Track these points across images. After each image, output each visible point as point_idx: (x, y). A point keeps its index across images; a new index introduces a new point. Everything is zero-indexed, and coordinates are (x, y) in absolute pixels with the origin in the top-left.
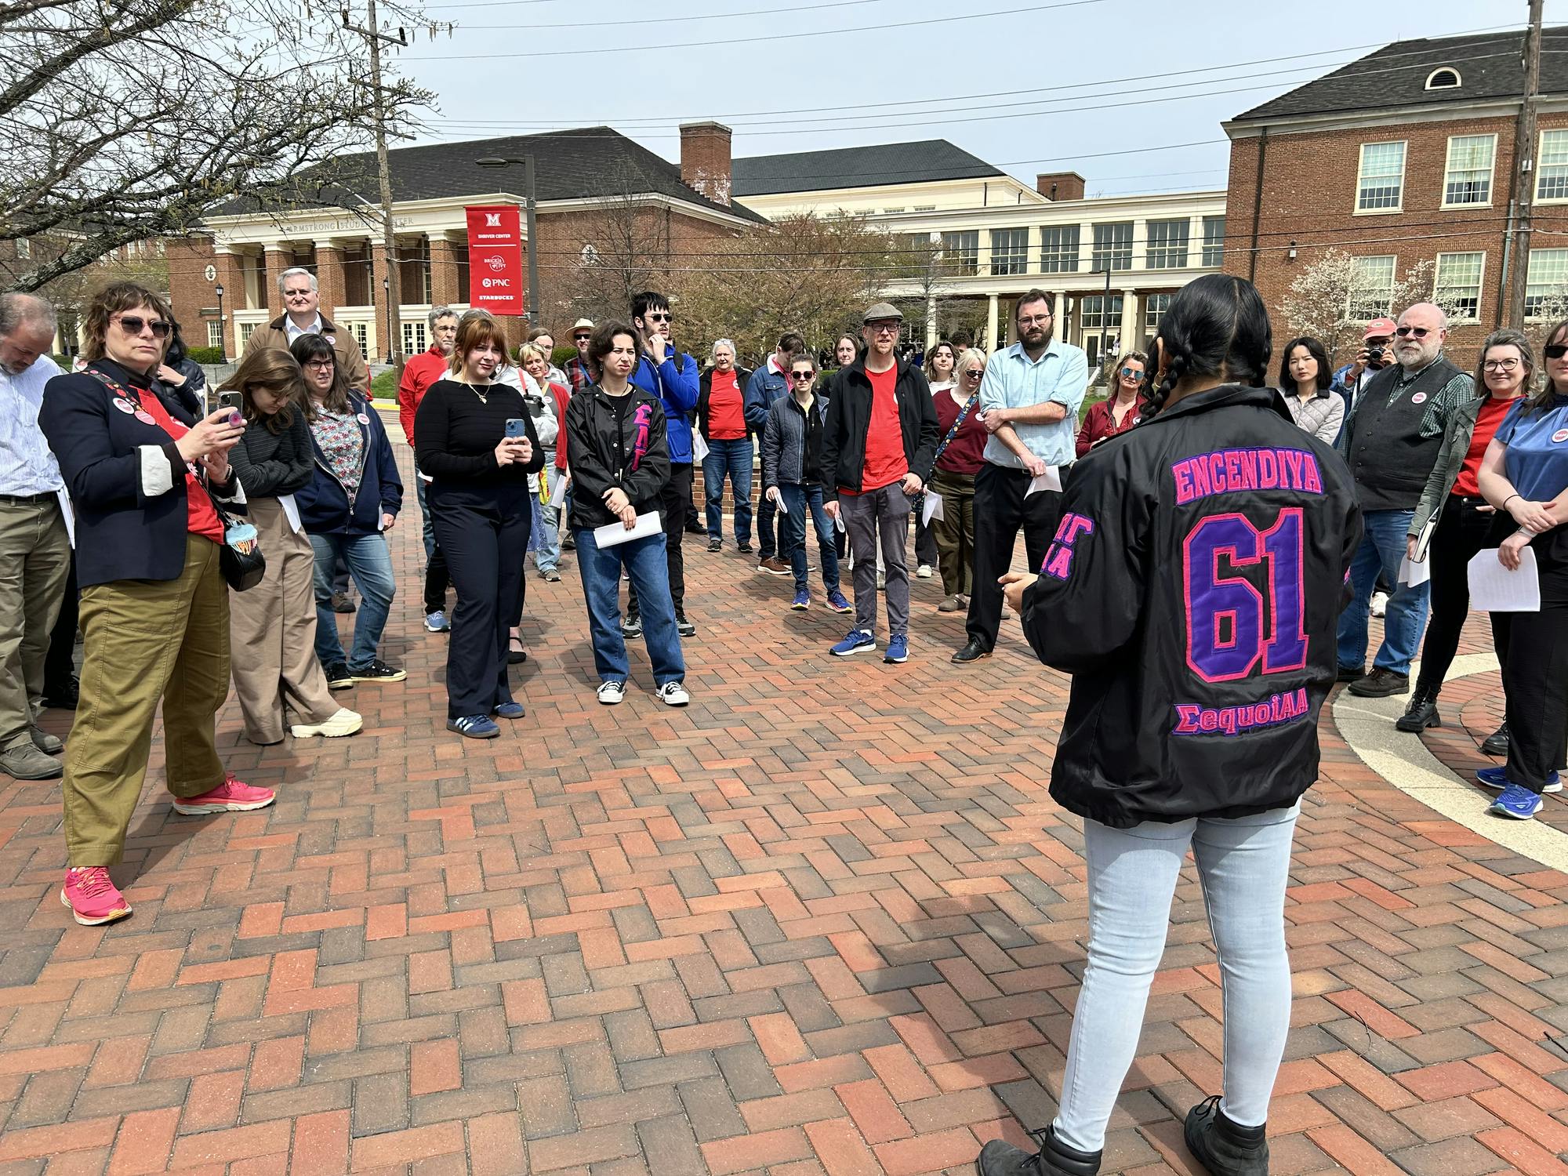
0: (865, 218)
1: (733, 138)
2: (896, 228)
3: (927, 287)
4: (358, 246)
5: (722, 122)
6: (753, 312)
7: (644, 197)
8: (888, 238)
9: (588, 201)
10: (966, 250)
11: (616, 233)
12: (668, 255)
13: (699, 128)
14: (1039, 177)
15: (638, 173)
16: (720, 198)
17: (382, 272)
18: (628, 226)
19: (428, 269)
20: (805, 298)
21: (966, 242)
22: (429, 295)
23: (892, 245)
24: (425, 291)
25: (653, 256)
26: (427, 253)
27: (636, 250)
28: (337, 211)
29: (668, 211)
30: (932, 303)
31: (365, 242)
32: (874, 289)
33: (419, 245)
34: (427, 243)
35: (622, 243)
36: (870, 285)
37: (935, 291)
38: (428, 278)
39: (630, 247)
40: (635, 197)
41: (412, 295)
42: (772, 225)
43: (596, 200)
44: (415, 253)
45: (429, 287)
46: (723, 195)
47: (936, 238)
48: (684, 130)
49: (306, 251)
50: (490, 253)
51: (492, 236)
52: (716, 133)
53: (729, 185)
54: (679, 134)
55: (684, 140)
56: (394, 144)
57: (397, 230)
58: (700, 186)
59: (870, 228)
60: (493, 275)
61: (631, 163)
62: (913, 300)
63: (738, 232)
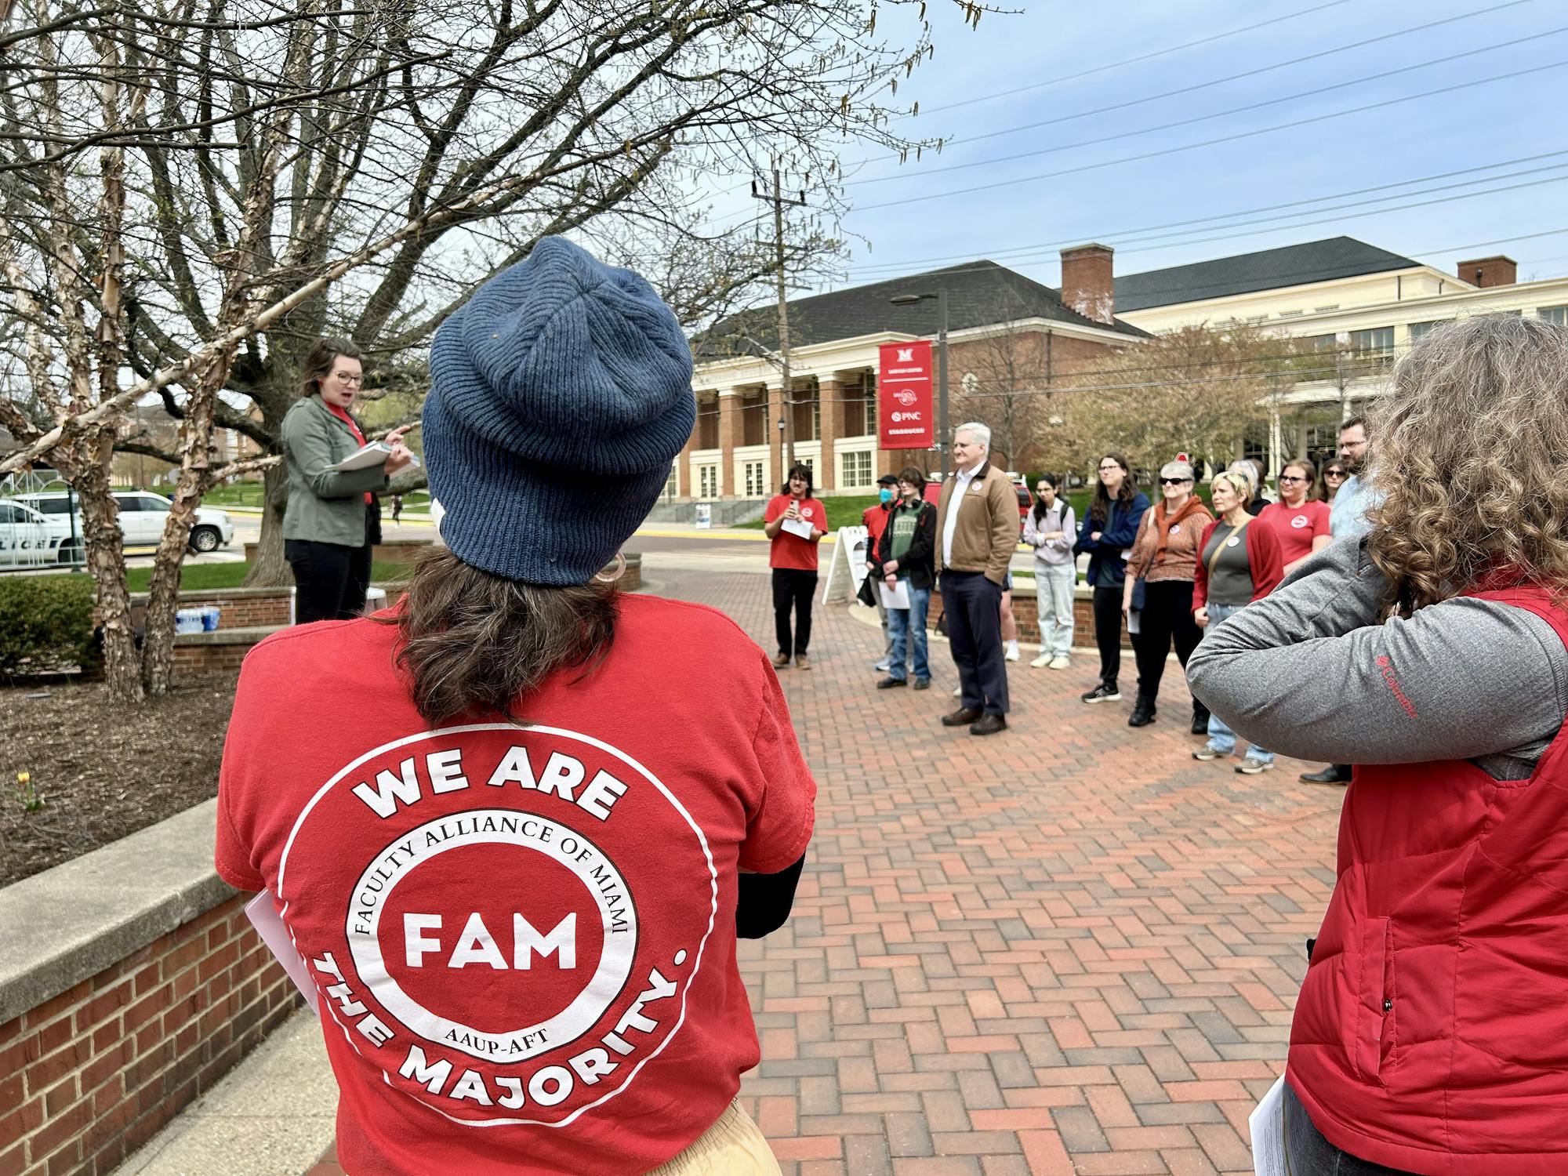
0: (1261, 323)
1: (1115, 257)
2: (1298, 331)
3: (1342, 389)
4: (755, 392)
5: (1102, 242)
6: (1143, 427)
7: (1026, 322)
8: (1287, 342)
9: (969, 332)
10: (1379, 349)
11: (998, 361)
12: (1049, 378)
13: (1079, 251)
14: (1460, 265)
15: (1019, 300)
16: (1102, 316)
17: (776, 413)
18: (1010, 352)
19: (817, 408)
20: (1201, 409)
21: (1379, 340)
22: (818, 432)
23: (1292, 349)
24: (814, 428)
25: (1034, 378)
26: (817, 393)
27: (1018, 375)
28: (751, 360)
29: (1049, 335)
30: (1347, 406)
31: (762, 389)
32: (1279, 396)
33: (809, 386)
34: (817, 385)
35: (1004, 370)
36: (1275, 391)
37: (1351, 393)
38: (818, 416)
39: (1012, 372)
40: (1017, 324)
41: (802, 432)
42: (1158, 339)
43: (977, 331)
44: (805, 394)
45: (818, 424)
46: (1105, 314)
47: (1343, 338)
48: (1065, 254)
49: (710, 399)
50: (900, 387)
51: (902, 371)
52: (1098, 255)
53: (1111, 303)
54: (1059, 258)
55: (1065, 265)
56: (793, 295)
57: (793, 374)
58: (1081, 307)
59: (1267, 334)
60: (902, 409)
61: (1012, 291)
62: (1326, 404)
63: (1121, 348)
